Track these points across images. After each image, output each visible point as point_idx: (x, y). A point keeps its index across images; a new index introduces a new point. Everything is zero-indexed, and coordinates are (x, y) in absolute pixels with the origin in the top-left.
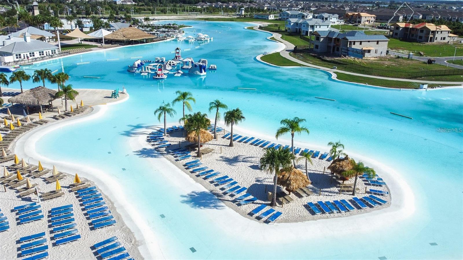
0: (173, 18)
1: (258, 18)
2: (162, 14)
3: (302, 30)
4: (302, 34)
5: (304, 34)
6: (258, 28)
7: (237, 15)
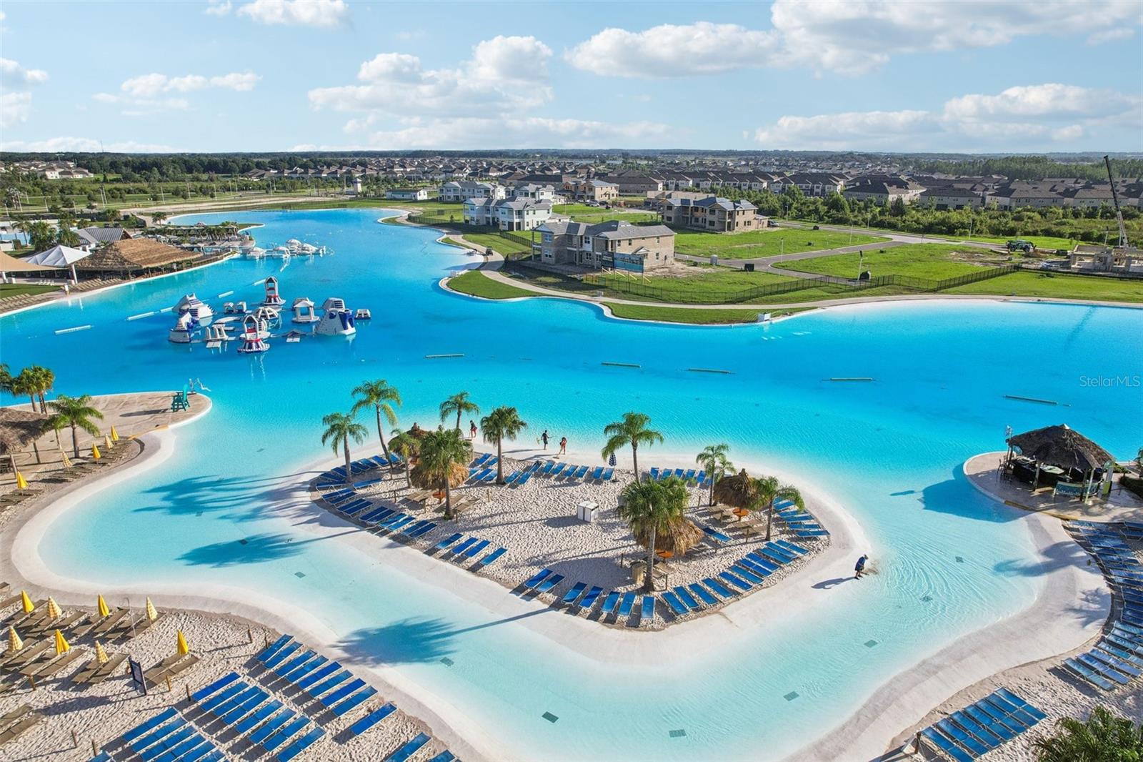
0: (210, 208)
1: (395, 199)
2: (177, 200)
3: (501, 221)
4: (502, 227)
5: (506, 228)
6: (407, 220)
7: (348, 194)
